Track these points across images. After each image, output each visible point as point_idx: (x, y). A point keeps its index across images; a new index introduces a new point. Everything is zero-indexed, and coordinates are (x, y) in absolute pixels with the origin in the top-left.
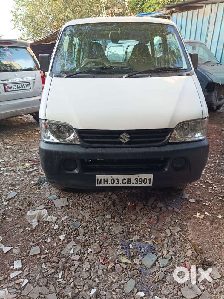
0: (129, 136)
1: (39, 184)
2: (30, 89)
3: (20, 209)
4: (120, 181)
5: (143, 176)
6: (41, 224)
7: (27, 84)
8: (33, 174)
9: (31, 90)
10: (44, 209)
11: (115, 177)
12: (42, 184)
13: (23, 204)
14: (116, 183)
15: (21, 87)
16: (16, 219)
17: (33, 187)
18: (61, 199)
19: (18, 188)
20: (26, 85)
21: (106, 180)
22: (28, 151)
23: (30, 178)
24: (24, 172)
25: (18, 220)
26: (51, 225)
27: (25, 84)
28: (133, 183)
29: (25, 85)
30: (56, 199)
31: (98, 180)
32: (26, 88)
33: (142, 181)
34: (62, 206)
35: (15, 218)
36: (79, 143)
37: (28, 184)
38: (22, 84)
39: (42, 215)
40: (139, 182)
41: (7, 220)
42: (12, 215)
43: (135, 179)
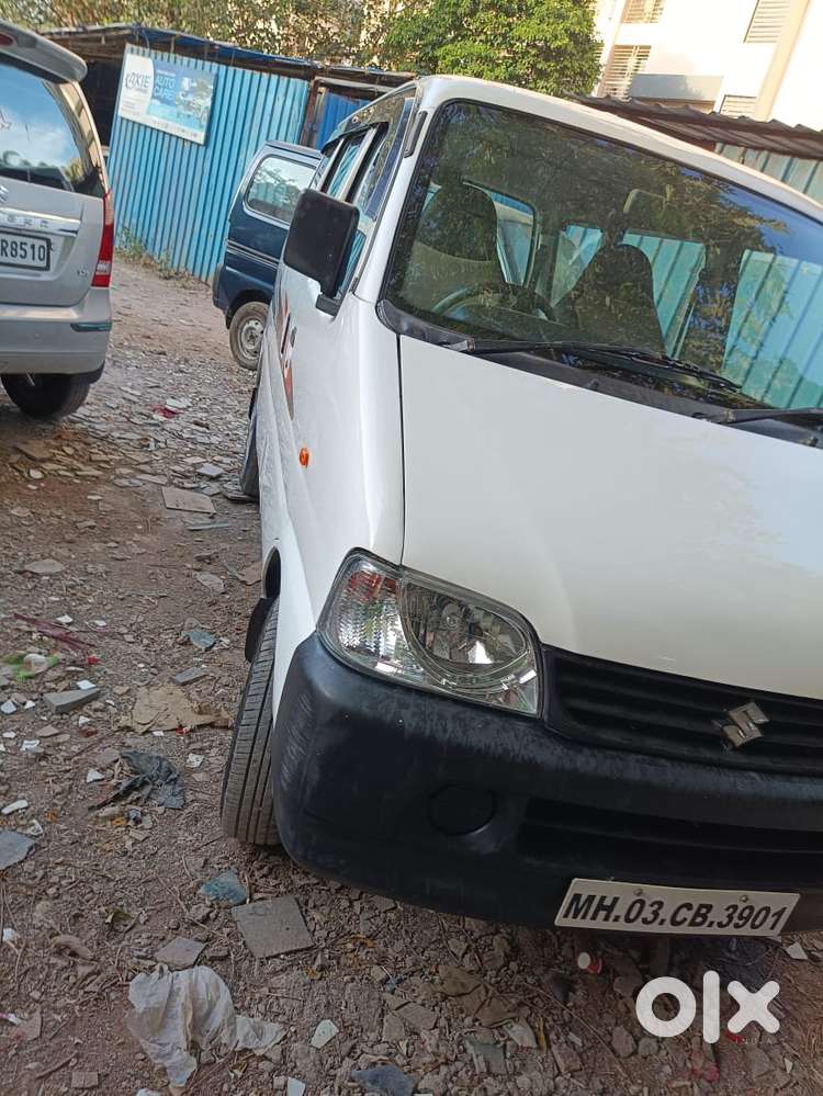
0: (762, 719)
1: (135, 795)
2: (47, 268)
3: (74, 954)
4: (666, 914)
5: (759, 898)
6: (208, 1064)
7: (38, 243)
8: (83, 720)
9: (45, 277)
10: (197, 963)
11: (653, 892)
12: (149, 798)
13: (76, 917)
14: (645, 921)
15: (8, 250)
16: (58, 1018)
17: (108, 810)
18: (269, 903)
19: (24, 804)
20: (33, 247)
21: (608, 902)
22: (20, 573)
23: (75, 749)
24: (30, 704)
25: (71, 1025)
26: (266, 1075)
27: (30, 241)
28: (711, 924)
29: (28, 248)
30: (244, 902)
31: (577, 897)
32: (28, 261)
33: (749, 915)
34: (287, 954)
35: (55, 1010)
36: (534, 711)
37: (70, 788)
38: (18, 239)
39: (206, 1007)
40: (735, 920)
41: (14, 1032)
42: (36, 995)
43: (728, 909)
